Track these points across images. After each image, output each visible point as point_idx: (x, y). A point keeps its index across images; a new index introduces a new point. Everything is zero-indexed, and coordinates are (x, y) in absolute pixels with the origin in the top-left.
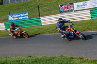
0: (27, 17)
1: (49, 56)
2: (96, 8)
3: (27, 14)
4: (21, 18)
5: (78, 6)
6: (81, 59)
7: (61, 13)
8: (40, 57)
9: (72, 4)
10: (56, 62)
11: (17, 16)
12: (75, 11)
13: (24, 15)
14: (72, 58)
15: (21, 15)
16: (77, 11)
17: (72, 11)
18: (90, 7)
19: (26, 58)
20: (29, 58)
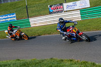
0: (15, 18)
1: (38, 59)
2: (85, 8)
3: (15, 15)
4: (9, 19)
5: (68, 6)
6: (71, 61)
7: (50, 14)
8: (28, 60)
9: (61, 4)
10: (45, 65)
11: (4, 17)
12: (64, 12)
13: (12, 16)
14: (62, 61)
15: (9, 16)
16: (67, 11)
17: (62, 11)
18: (80, 8)
19: (14, 62)
20: (17, 62)
